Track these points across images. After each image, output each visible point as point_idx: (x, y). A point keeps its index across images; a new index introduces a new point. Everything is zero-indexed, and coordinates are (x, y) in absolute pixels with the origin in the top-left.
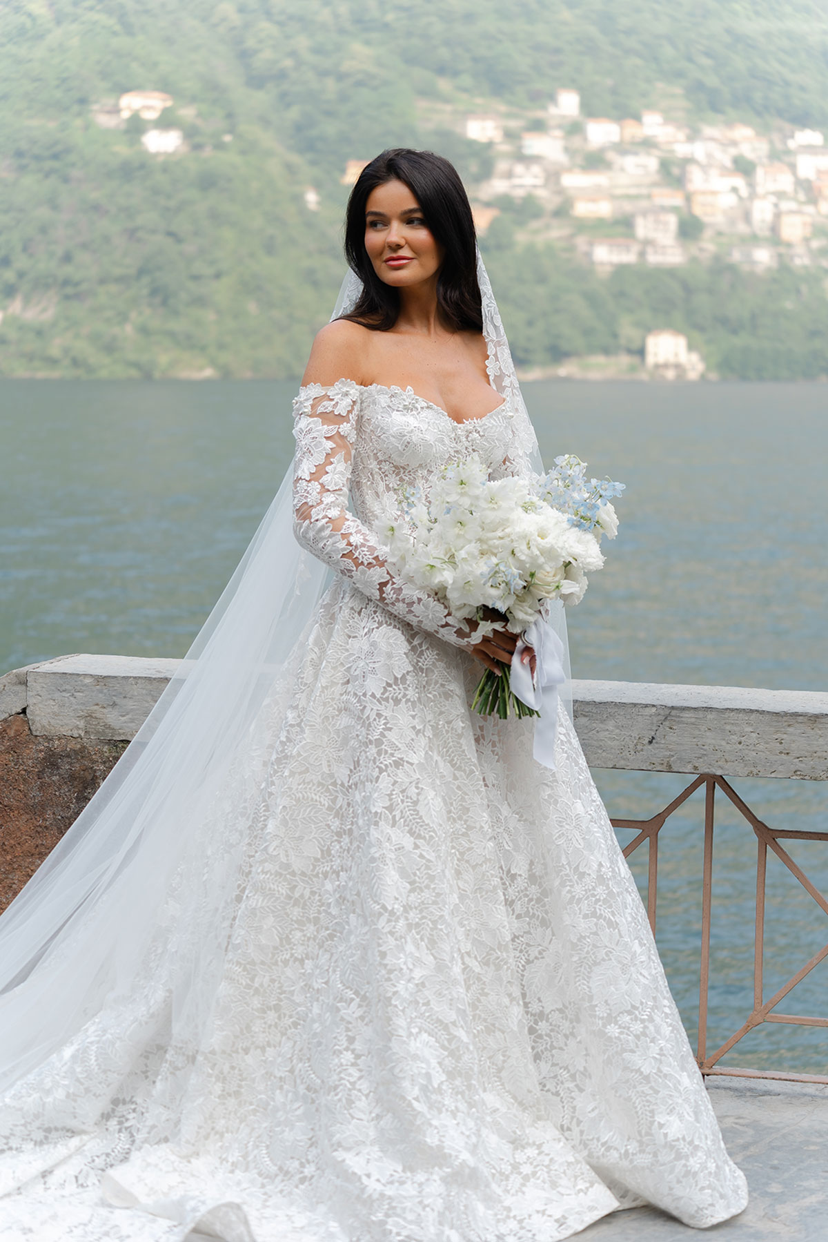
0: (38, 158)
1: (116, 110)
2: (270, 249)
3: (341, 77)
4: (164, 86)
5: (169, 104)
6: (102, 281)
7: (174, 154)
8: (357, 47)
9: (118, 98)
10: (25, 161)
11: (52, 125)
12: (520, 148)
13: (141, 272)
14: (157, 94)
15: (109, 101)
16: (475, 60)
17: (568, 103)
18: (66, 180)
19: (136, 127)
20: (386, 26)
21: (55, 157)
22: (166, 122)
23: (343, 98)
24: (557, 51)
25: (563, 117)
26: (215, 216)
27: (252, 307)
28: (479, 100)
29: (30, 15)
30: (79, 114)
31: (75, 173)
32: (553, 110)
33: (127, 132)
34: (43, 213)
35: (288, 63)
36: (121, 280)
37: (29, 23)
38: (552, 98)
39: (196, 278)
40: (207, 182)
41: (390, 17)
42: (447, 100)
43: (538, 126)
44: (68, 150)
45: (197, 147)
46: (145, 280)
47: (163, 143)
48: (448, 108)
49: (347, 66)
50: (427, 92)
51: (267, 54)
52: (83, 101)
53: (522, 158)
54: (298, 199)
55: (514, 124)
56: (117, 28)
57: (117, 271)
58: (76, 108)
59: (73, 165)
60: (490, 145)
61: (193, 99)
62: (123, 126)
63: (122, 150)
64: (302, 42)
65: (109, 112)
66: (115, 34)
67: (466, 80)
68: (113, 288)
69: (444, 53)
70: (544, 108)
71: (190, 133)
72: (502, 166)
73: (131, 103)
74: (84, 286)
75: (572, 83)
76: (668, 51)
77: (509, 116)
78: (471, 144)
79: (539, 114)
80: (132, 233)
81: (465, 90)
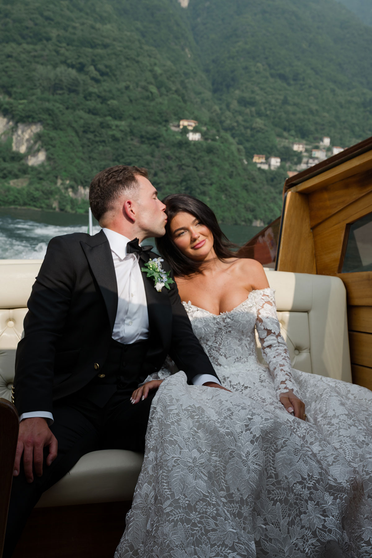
0: (148, 139)
1: (179, 126)
2: (231, 176)
3: (252, 129)
4: (196, 119)
5: (197, 124)
6: (168, 184)
7: (198, 141)
8: (258, 120)
9: (179, 122)
10: (143, 140)
11: (155, 129)
12: (311, 155)
13: (182, 181)
14: (192, 121)
15: (176, 123)
16: (296, 126)
17: (327, 141)
18: (158, 147)
19: (185, 131)
20: (267, 116)
21: (155, 139)
22: (195, 130)
23: (253, 136)
24: (323, 125)
25: (325, 146)
26: (211, 162)
27: (223, 197)
28: (297, 139)
29: (151, 93)
30: (165, 126)
31: (162, 144)
32: (321, 143)
33: (181, 133)
34: (149, 158)
35: (235, 124)
36: (175, 183)
37: (150, 95)
38: (322, 140)
39: (203, 184)
40: (210, 150)
41: (268, 112)
42: (286, 138)
43: (317, 148)
44: (159, 136)
45: (206, 139)
46: (184, 184)
47: (194, 137)
48: (287, 141)
49: (254, 125)
50: (280, 136)
51: (228, 122)
52: (167, 121)
53: (311, 157)
54: (241, 160)
55: (309, 147)
56: (181, 100)
57: (174, 180)
58: (164, 123)
59: (161, 141)
60: (301, 152)
61: (206, 124)
62: (180, 131)
63: (179, 137)
64: (240, 118)
65: (176, 126)
66: (180, 101)
67: (293, 132)
68: (171, 187)
69: (286, 123)
70: (319, 143)
71: (203, 135)
72: (305, 160)
73: (184, 123)
74: (161, 185)
75: (328, 135)
76: (357, 129)
77: (306, 144)
78: (295, 152)
79: (317, 144)
80: (180, 167)
81: (292, 136)
